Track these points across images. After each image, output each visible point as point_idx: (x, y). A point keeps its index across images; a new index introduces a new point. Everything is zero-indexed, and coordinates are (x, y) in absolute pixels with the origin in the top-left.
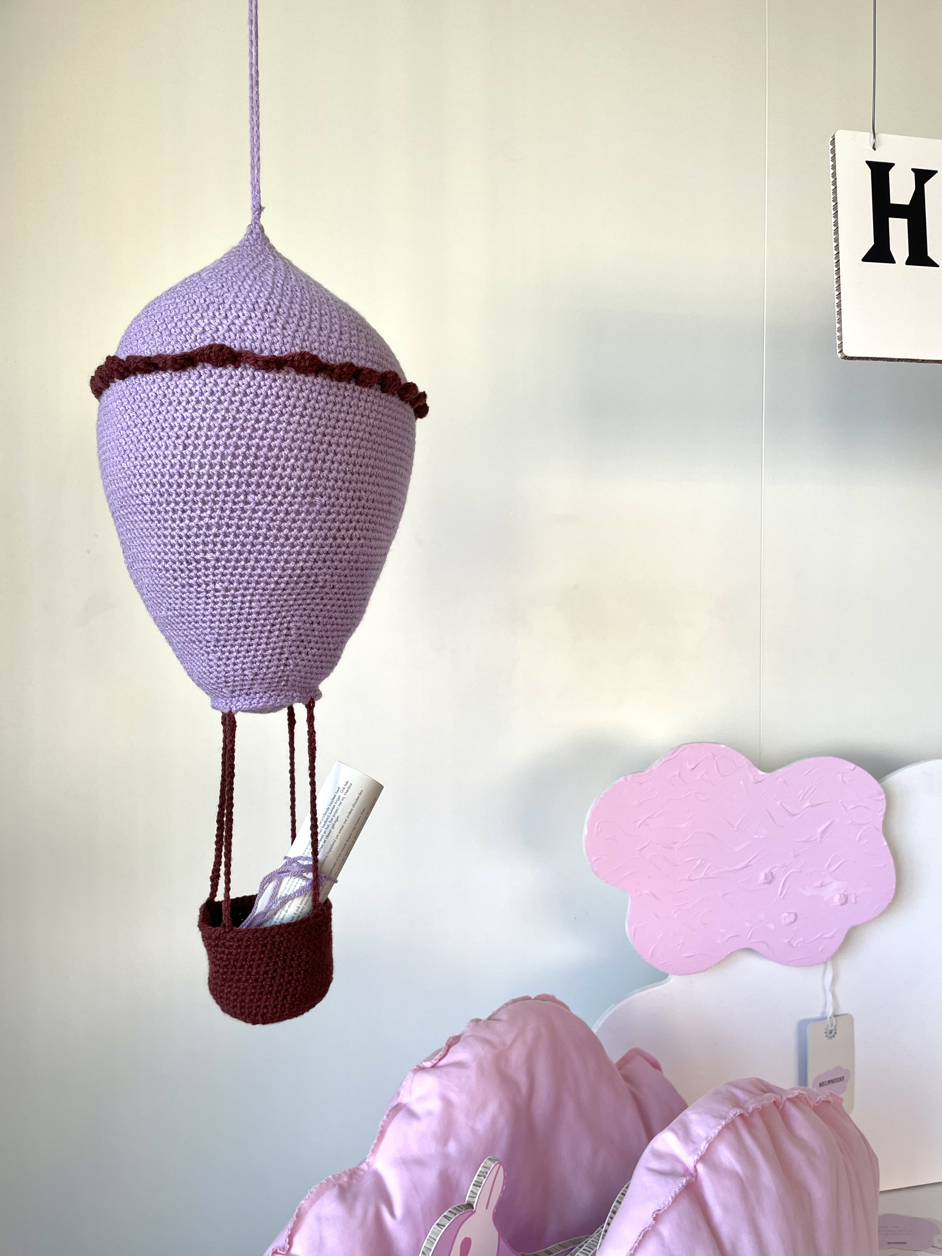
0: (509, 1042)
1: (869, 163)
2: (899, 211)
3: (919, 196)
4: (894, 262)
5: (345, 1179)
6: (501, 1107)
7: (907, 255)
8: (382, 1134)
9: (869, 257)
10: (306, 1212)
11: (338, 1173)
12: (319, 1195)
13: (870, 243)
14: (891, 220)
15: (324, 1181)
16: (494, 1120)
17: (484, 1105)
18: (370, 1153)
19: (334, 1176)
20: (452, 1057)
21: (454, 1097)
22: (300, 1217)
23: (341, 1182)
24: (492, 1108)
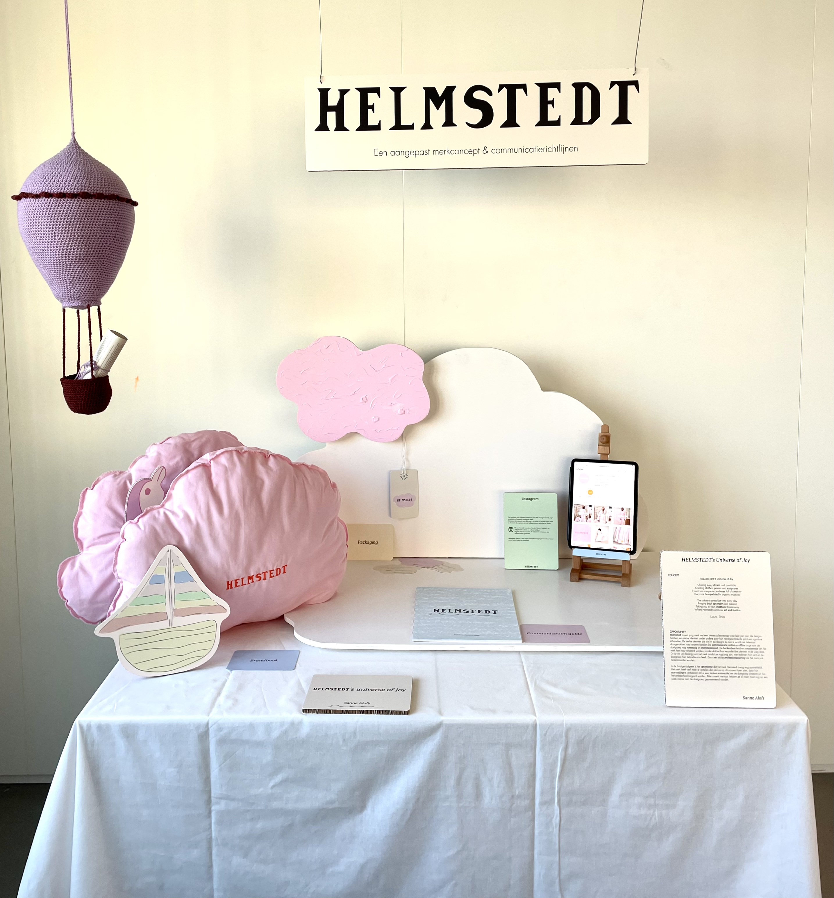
0: (192, 440)
1: (319, 89)
2: (332, 109)
3: (341, 102)
4: (329, 130)
5: (118, 473)
6: (182, 459)
7: (335, 127)
8: (135, 462)
9: (319, 129)
10: (101, 480)
11: (116, 470)
12: (107, 475)
13: (319, 123)
14: (328, 113)
15: (109, 472)
16: (178, 463)
17: (174, 457)
18: (129, 467)
19: (113, 471)
20: (168, 441)
21: (163, 453)
22: (98, 481)
23: (116, 473)
24: (178, 459)
